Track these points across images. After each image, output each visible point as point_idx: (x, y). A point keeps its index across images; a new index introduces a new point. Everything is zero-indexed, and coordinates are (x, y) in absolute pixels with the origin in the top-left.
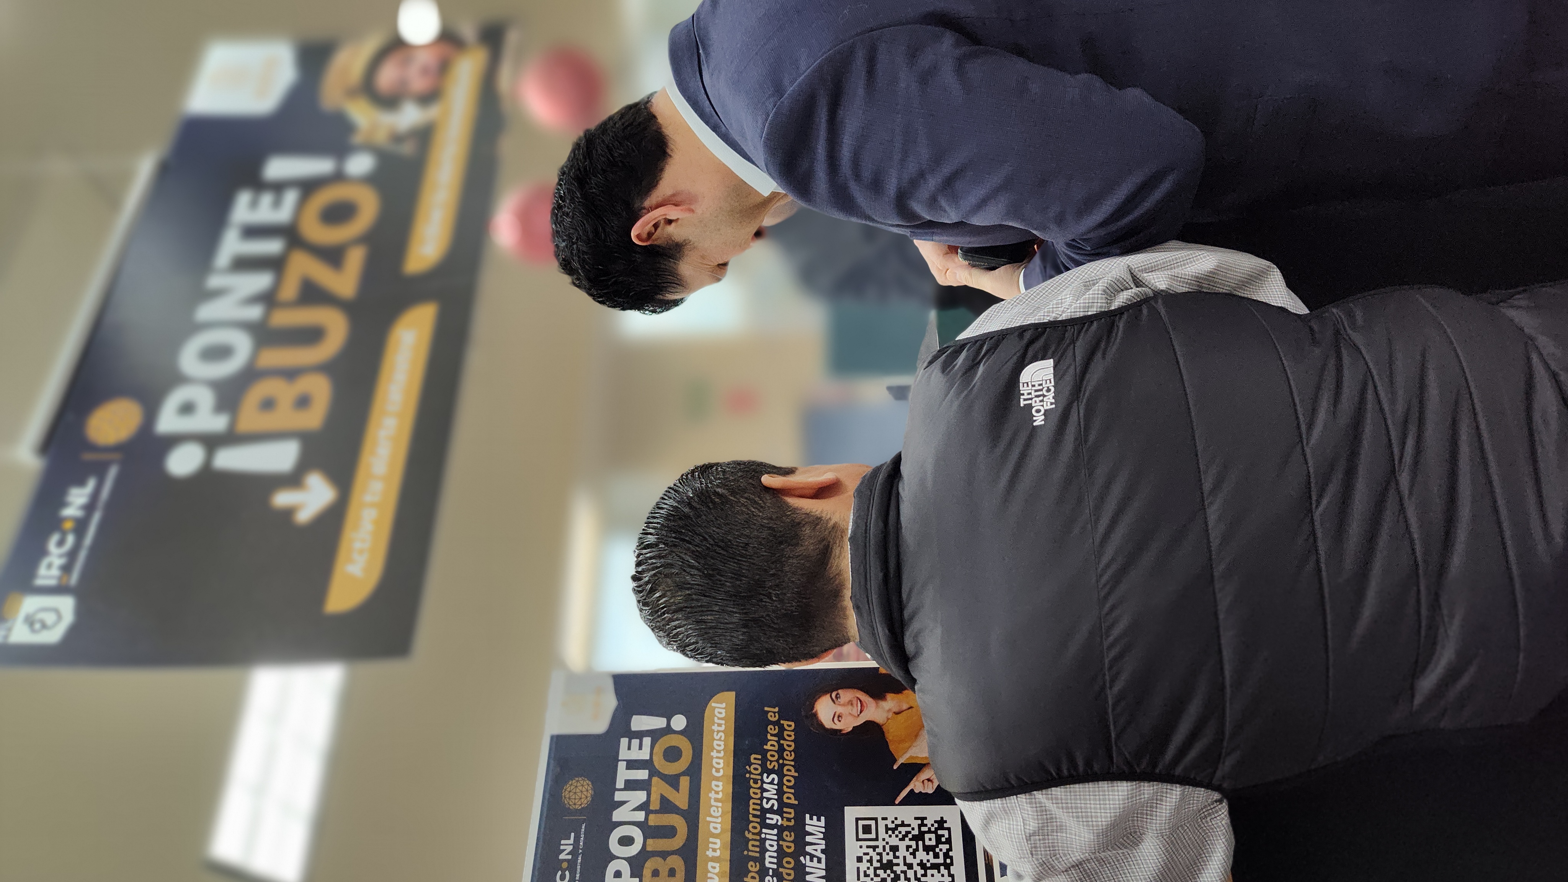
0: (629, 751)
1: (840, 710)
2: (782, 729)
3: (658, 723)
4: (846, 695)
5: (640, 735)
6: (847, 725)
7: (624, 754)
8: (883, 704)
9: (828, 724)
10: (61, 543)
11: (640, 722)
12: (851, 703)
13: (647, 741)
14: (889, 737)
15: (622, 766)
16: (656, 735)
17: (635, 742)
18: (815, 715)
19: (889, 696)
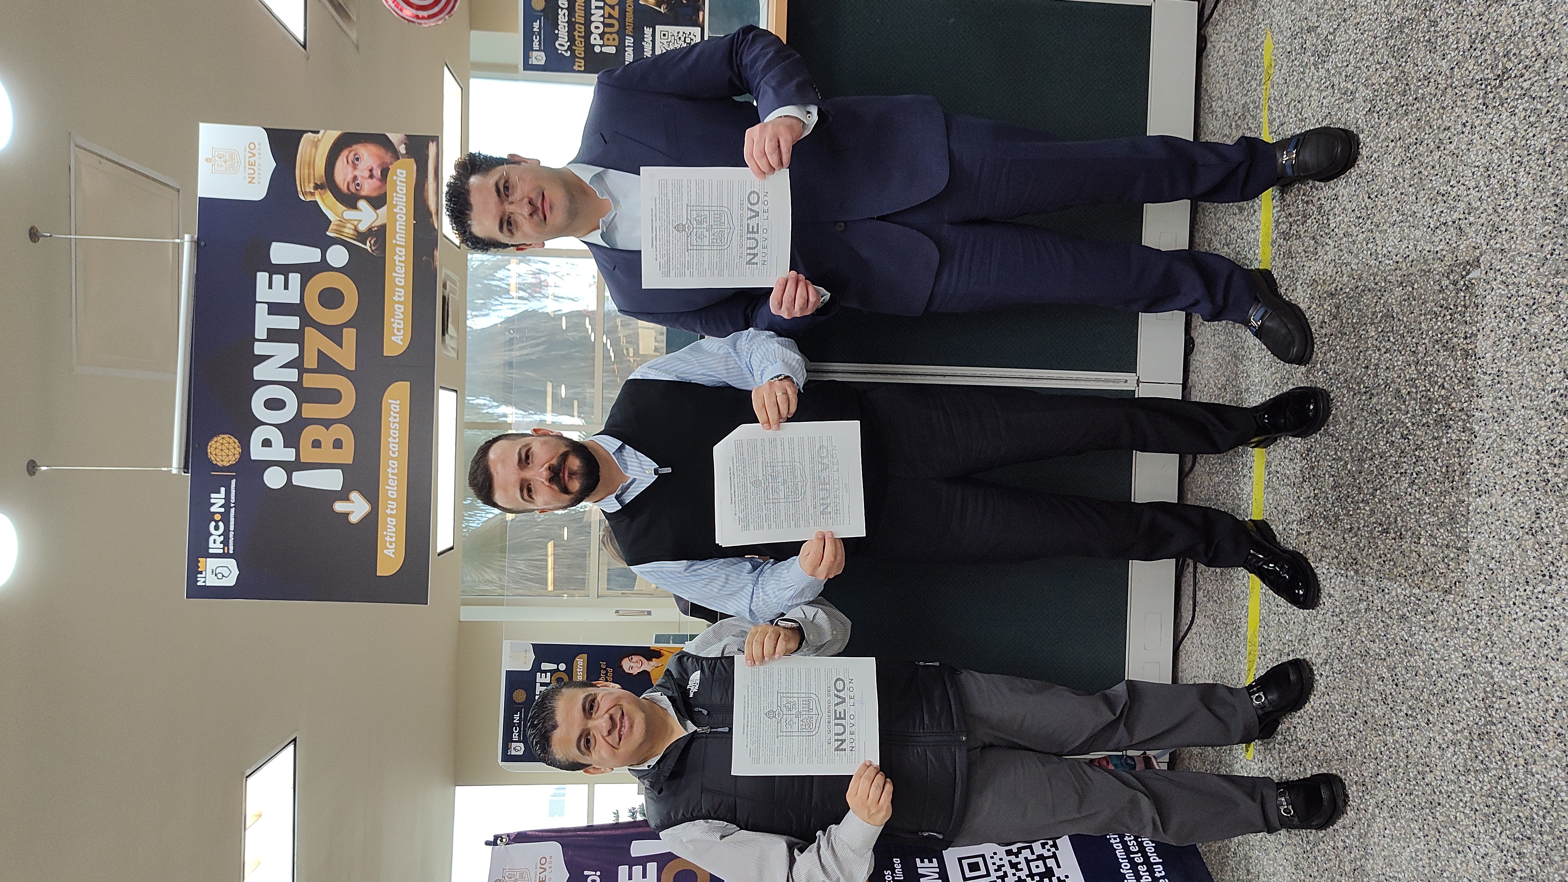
0: (541, 678)
1: (632, 664)
2: (607, 672)
3: (554, 667)
4: (635, 658)
5: (545, 672)
6: (635, 672)
7: (538, 680)
8: (651, 662)
9: (627, 671)
10: (217, 528)
11: (545, 666)
12: (637, 662)
13: (549, 674)
14: (652, 677)
15: (538, 685)
16: (552, 672)
17: (543, 675)
18: (622, 666)
19: (654, 659)
